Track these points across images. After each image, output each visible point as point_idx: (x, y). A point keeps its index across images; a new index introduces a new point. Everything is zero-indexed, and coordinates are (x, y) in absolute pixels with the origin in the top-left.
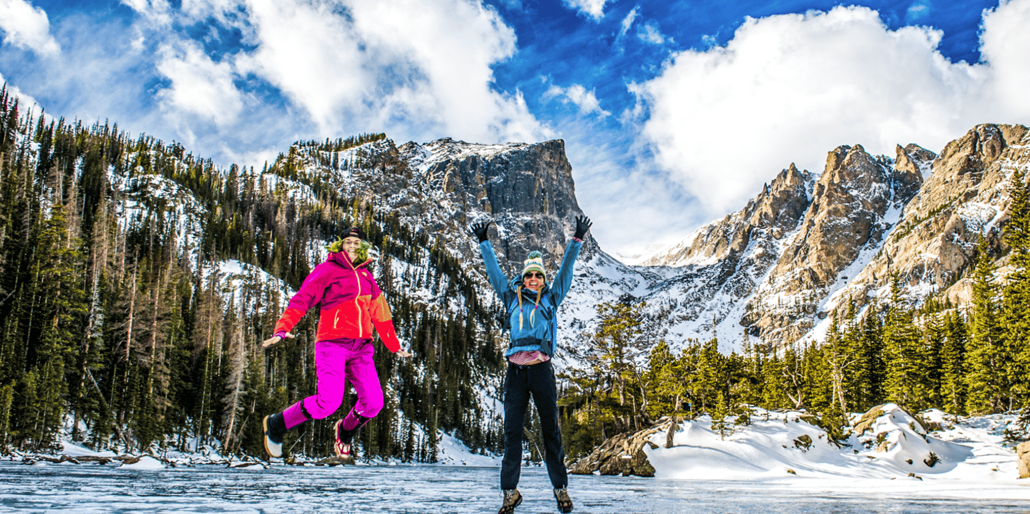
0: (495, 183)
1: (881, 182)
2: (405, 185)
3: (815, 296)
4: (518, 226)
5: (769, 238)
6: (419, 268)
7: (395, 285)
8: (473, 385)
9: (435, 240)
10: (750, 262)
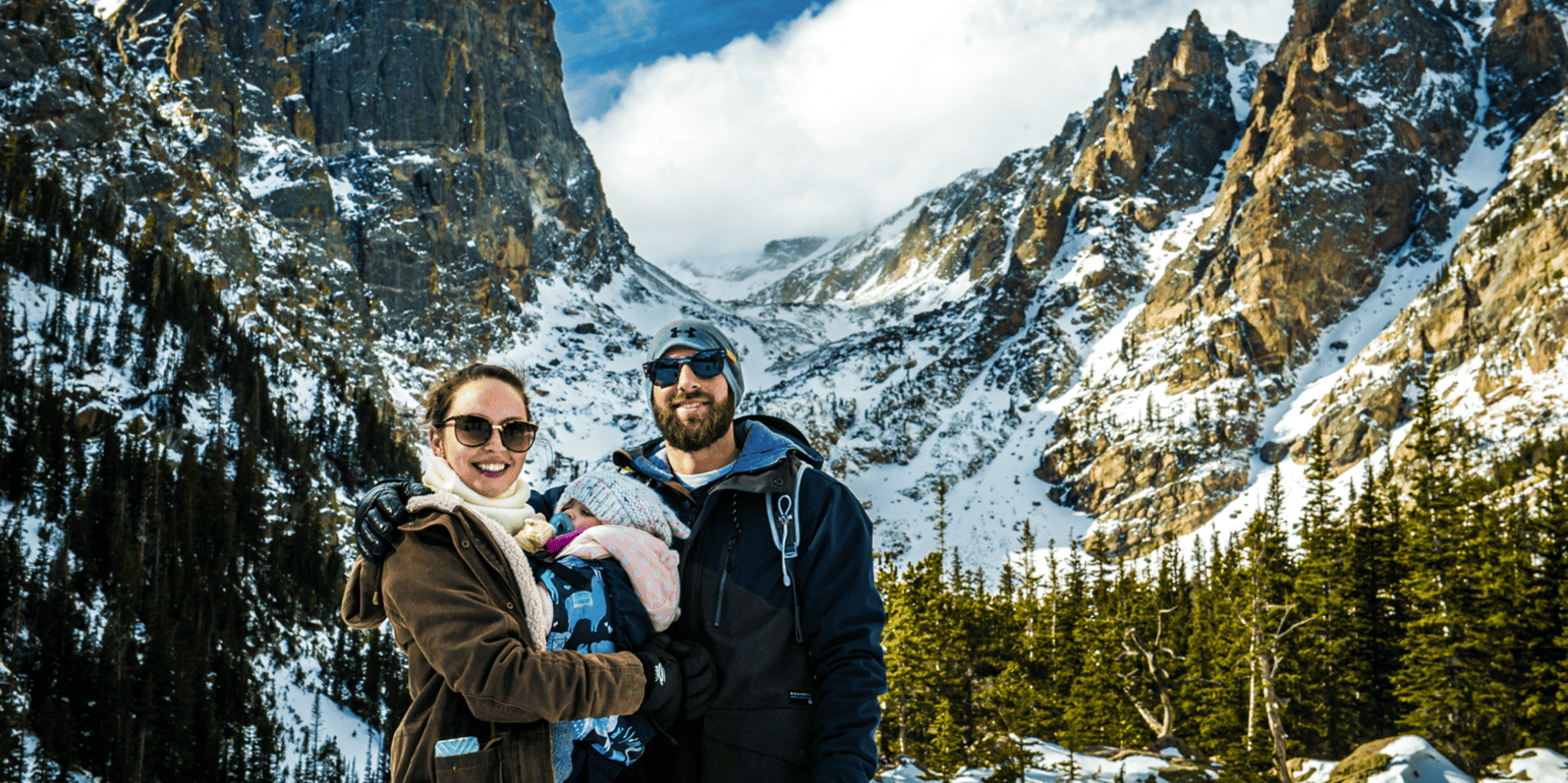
0: (326, 53)
1: (1450, 69)
2: (52, 57)
3: (1253, 395)
4: (394, 182)
5: (1123, 228)
6: (94, 308)
7: (18, 355)
8: (253, 653)
9: (142, 222)
10: (1069, 297)
